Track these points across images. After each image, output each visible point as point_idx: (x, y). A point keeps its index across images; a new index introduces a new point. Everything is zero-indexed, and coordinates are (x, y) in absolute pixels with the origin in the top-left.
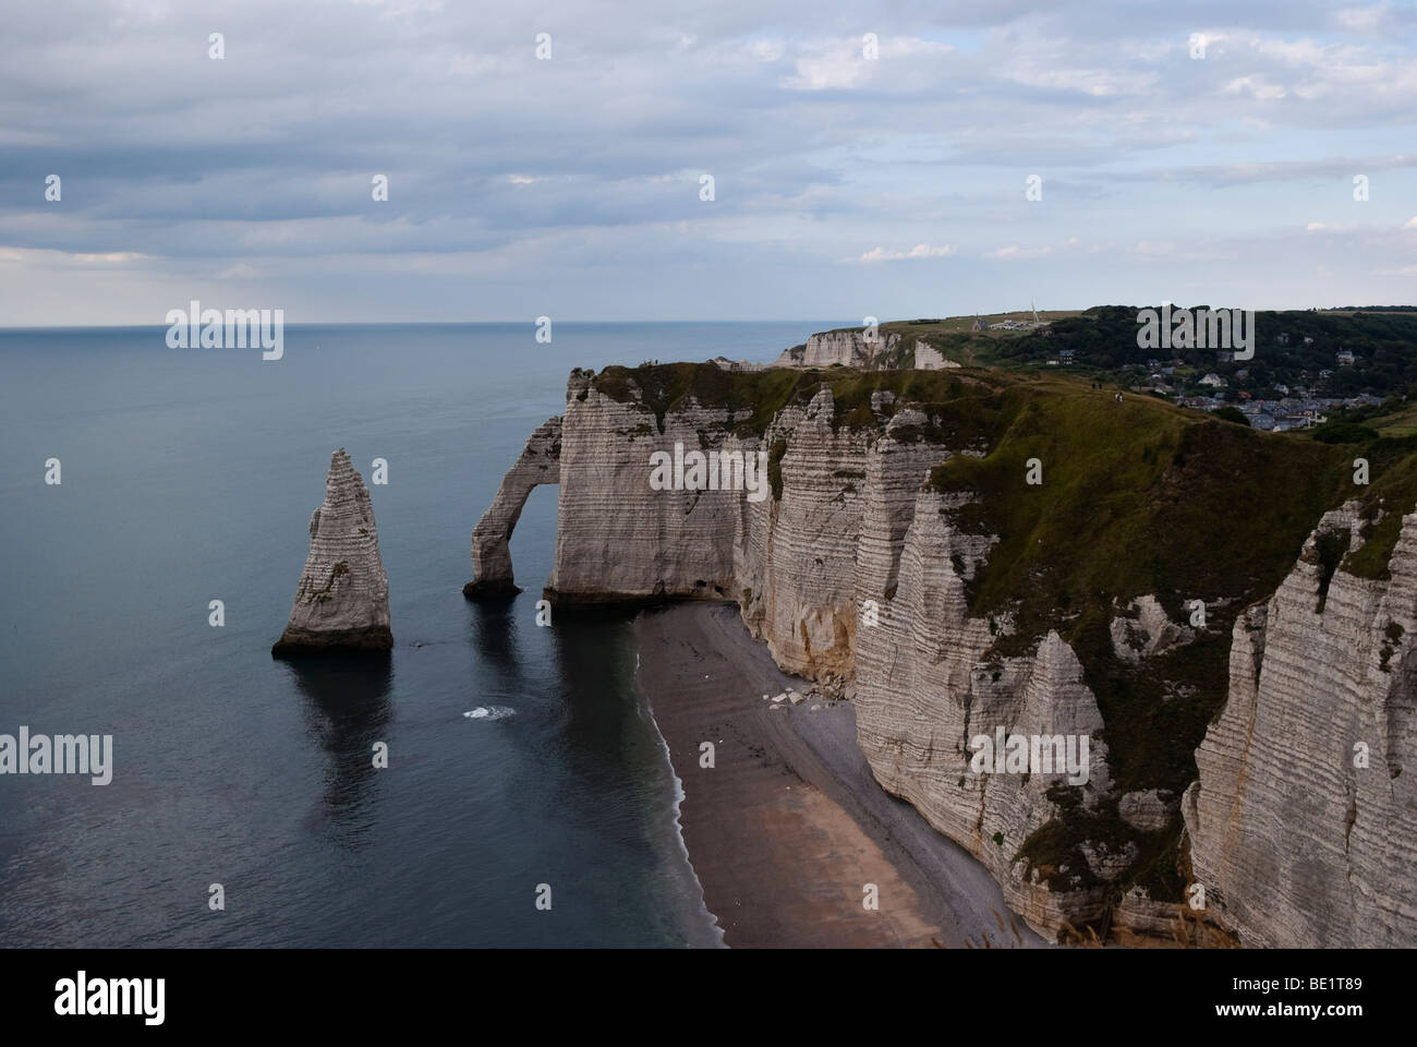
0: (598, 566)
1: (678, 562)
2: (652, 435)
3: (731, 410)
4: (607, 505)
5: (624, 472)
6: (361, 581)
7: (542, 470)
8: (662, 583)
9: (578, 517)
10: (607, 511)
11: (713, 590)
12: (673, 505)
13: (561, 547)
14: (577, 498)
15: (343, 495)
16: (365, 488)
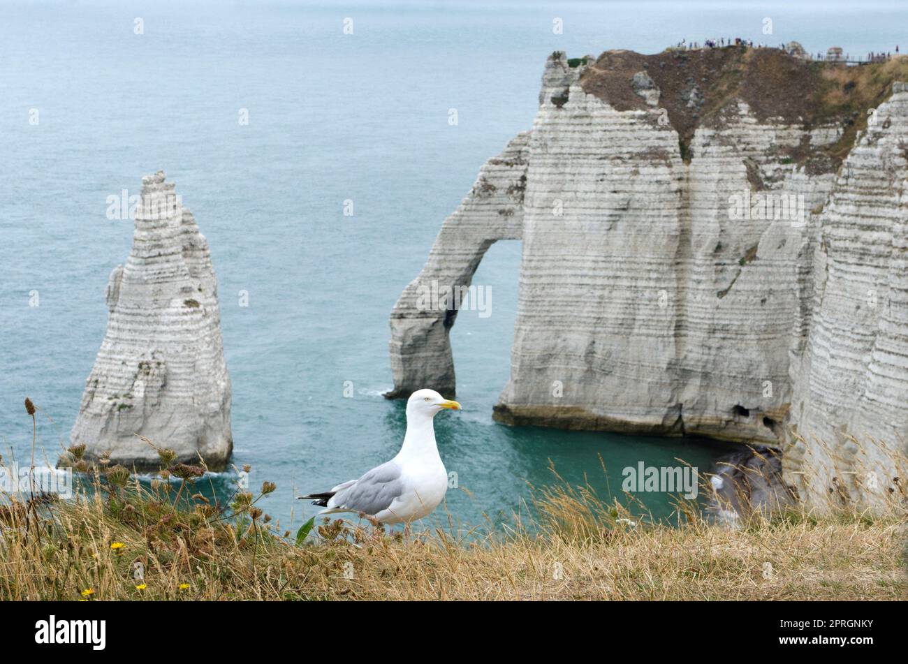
0: (577, 376)
1: (706, 375)
2: (669, 166)
3: (807, 126)
4: (594, 277)
5: (621, 225)
6: (181, 383)
7: (502, 218)
8: (679, 407)
9: (548, 295)
10: (594, 286)
11: (760, 423)
12: (699, 282)
13: (520, 342)
14: (547, 264)
15: (160, 246)
16: (201, 236)
